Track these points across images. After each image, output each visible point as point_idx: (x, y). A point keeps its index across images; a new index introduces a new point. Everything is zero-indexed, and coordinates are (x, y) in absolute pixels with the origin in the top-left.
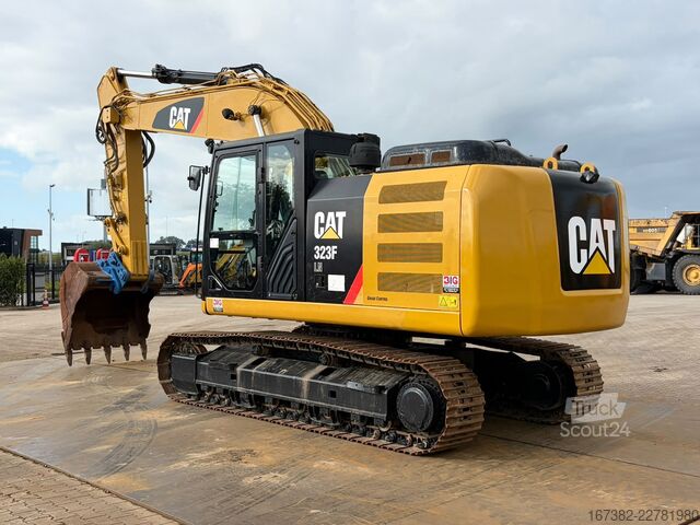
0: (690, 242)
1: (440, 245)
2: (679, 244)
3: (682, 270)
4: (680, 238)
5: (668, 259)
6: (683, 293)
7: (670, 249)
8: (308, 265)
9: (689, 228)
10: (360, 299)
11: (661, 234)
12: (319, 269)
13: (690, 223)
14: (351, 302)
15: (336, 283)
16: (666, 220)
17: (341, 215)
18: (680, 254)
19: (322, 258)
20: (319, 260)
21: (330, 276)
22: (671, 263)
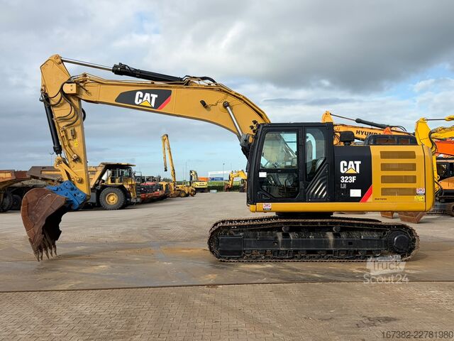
0: (110, 180)
1: (415, 176)
2: (104, 181)
3: (106, 195)
4: (104, 178)
5: (97, 190)
6: (106, 210)
7: (98, 185)
8: (337, 185)
9: (109, 172)
10: (370, 199)
11: (93, 175)
12: (345, 186)
13: (110, 170)
14: (365, 200)
15: (356, 193)
16: (96, 167)
17: (358, 163)
18: (104, 187)
19: (346, 181)
20: (344, 183)
21: (351, 190)
22: (99, 193)
